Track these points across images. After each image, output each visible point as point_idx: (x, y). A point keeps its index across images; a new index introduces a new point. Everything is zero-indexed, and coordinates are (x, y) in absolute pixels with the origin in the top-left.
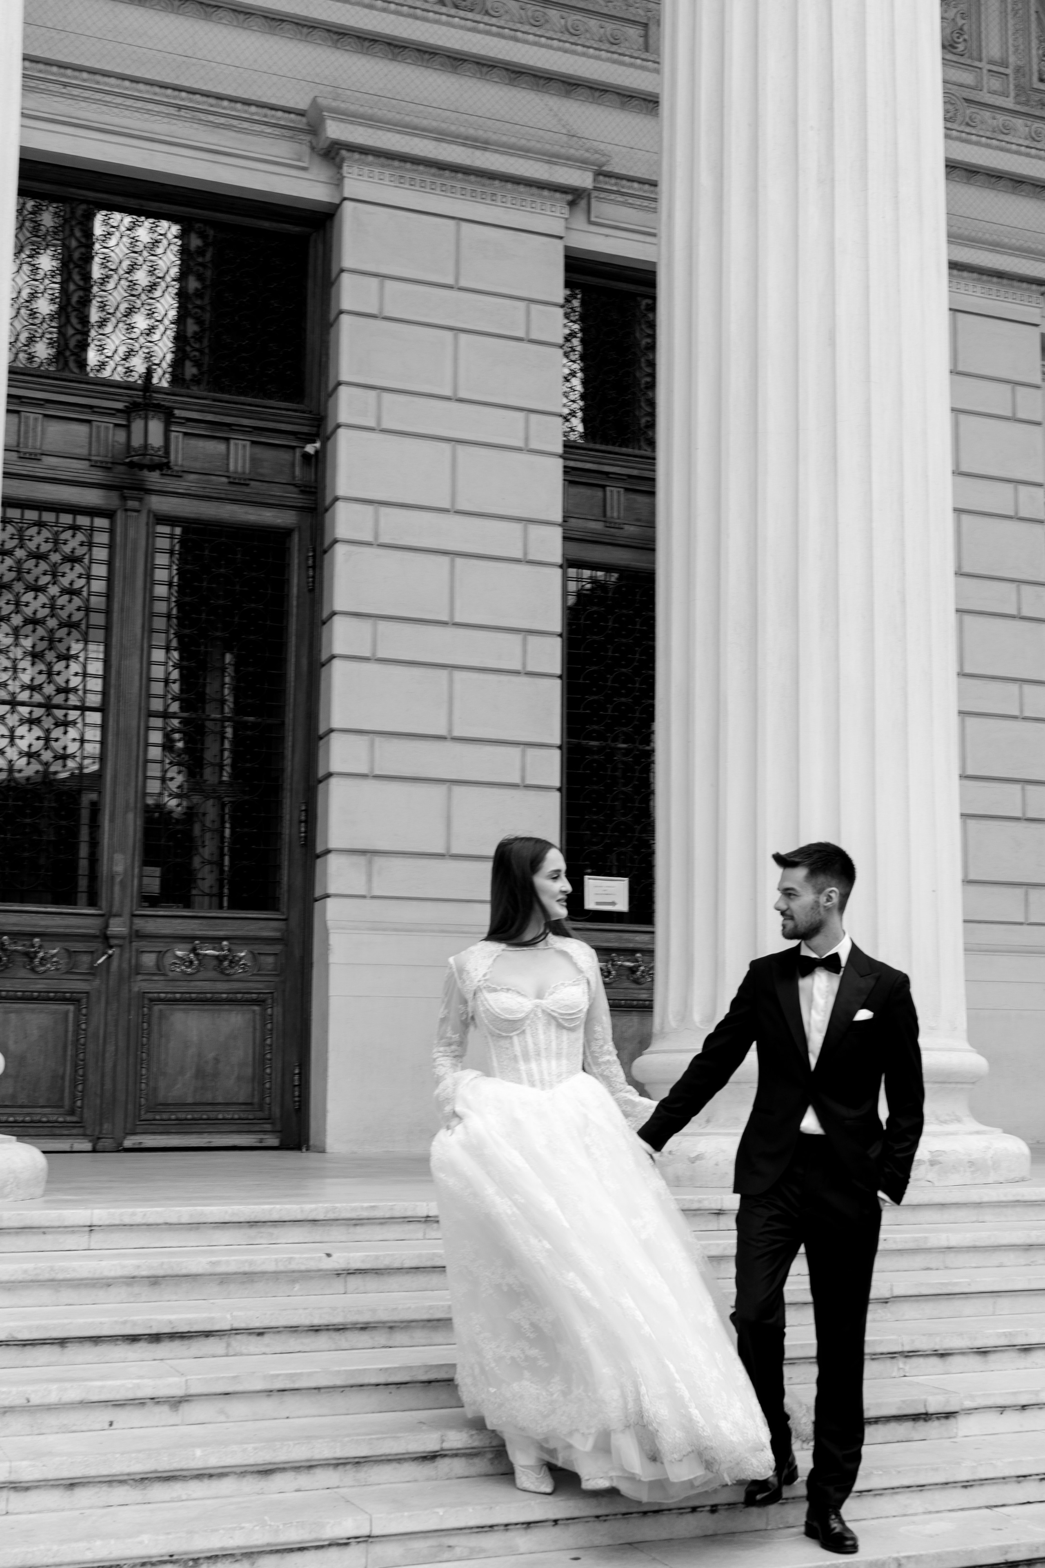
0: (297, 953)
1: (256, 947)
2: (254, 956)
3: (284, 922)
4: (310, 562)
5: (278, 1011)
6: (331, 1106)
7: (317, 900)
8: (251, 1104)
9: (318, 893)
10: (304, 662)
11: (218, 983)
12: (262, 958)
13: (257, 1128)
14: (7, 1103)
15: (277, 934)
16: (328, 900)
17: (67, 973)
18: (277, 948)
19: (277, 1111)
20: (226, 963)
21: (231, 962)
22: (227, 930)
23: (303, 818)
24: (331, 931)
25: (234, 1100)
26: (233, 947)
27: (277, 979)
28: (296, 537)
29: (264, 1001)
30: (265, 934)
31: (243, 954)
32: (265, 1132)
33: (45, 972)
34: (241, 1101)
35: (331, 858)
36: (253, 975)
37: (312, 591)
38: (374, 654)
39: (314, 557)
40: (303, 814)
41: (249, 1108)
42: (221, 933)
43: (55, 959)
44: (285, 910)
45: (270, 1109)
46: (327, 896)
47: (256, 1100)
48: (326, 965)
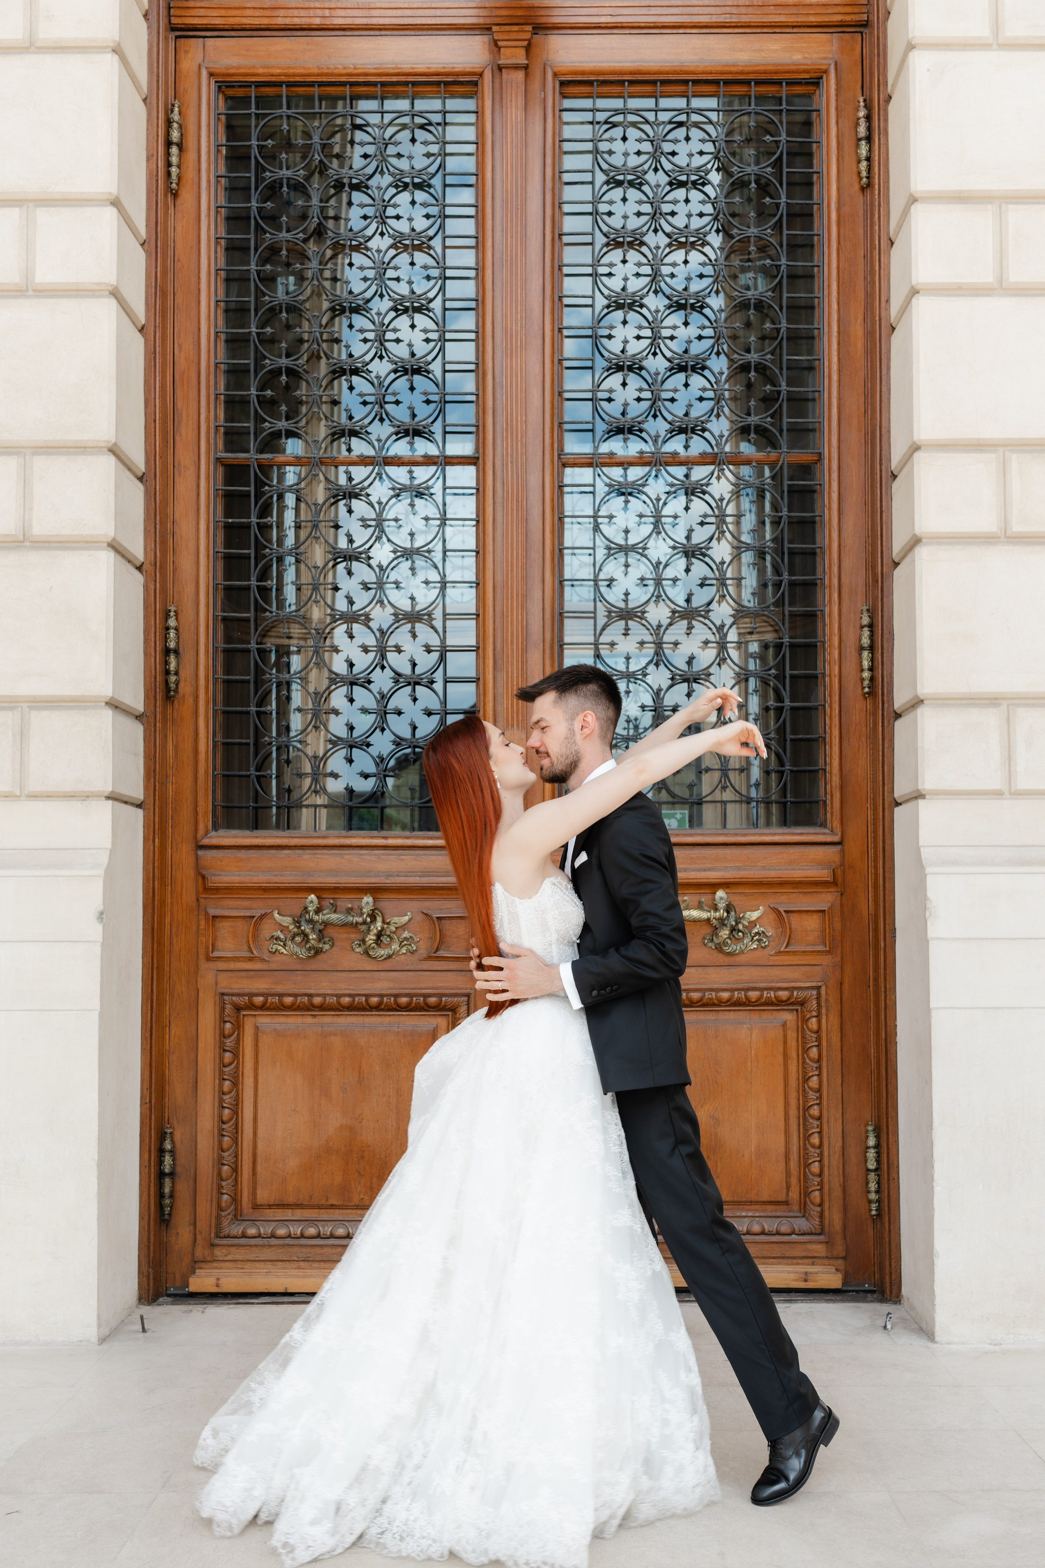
0: (865, 906)
1: (784, 898)
2: (780, 916)
3: (839, 847)
4: (862, 131)
5: (831, 1023)
6: (941, 1243)
7: (898, 804)
8: (786, 1203)
9: (900, 789)
10: (858, 330)
11: (711, 970)
12: (795, 920)
13: (797, 1251)
14: (332, 1201)
15: (824, 874)
16: (921, 802)
17: (429, 958)
18: (825, 900)
19: (835, 1218)
20: (725, 933)
21: (733, 929)
22: (726, 869)
23: (866, 641)
24: (928, 870)
25: (752, 1196)
26: (737, 901)
27: (826, 960)
28: (831, 82)
29: (802, 1003)
30: (798, 874)
31: (755, 915)
32: (813, 1259)
33: (389, 957)
34: (765, 1197)
35: (924, 714)
36: (779, 953)
37: (866, 187)
38: (1001, 279)
39: (868, 118)
40: (866, 632)
41: (780, 1211)
42: (714, 876)
43: (406, 934)
44: (836, 824)
45: (821, 1216)
46: (919, 796)
47: (794, 1195)
48: (924, 942)
